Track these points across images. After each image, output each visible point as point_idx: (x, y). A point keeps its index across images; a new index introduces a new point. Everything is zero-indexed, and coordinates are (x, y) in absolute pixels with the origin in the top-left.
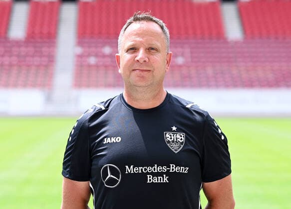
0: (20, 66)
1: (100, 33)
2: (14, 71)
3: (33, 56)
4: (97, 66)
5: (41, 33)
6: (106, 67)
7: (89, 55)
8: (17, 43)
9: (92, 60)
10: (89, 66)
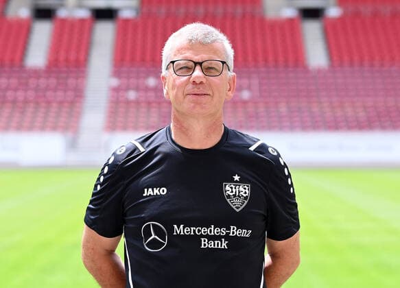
0: (37, 103)
1: (143, 60)
2: (30, 109)
3: (55, 90)
4: (137, 102)
5: (67, 60)
6: (149, 103)
7: (127, 89)
8: (36, 73)
9: (132, 95)
10: (128, 102)
